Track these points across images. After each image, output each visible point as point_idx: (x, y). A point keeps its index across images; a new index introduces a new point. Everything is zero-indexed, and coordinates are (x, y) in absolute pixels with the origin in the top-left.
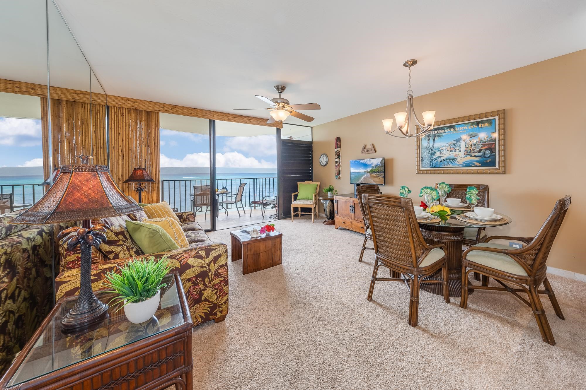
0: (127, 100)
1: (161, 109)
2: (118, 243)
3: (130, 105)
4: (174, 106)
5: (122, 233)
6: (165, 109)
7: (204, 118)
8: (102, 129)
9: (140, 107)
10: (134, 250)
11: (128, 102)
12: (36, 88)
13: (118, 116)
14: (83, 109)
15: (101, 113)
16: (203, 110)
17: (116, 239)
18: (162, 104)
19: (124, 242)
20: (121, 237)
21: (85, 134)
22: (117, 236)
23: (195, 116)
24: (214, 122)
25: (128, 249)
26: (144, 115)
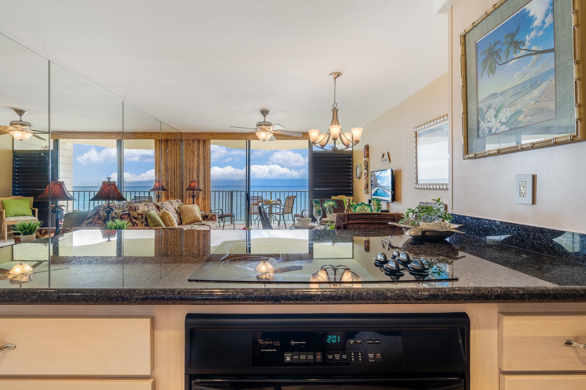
0: (191, 134)
1: (211, 137)
2: (138, 219)
3: (194, 137)
4: (219, 134)
5: (142, 215)
6: (213, 137)
7: (240, 140)
8: (179, 155)
9: (200, 138)
10: (145, 224)
11: (192, 135)
12: (152, 134)
13: (187, 146)
14: (171, 143)
15: (179, 144)
16: (239, 133)
17: (137, 217)
18: (211, 133)
19: (141, 219)
20: (140, 216)
21: (171, 159)
22: (138, 215)
23: (233, 139)
24: (249, 141)
25: (142, 222)
26: (201, 143)
